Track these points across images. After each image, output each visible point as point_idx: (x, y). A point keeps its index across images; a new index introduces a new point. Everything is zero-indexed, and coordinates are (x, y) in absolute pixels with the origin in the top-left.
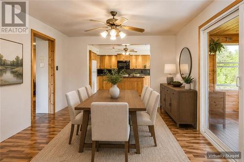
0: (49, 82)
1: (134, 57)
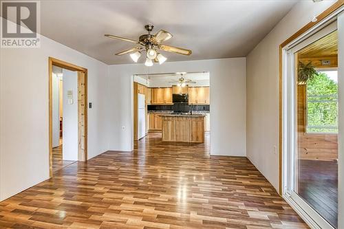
0: (79, 123)
1: (193, 89)
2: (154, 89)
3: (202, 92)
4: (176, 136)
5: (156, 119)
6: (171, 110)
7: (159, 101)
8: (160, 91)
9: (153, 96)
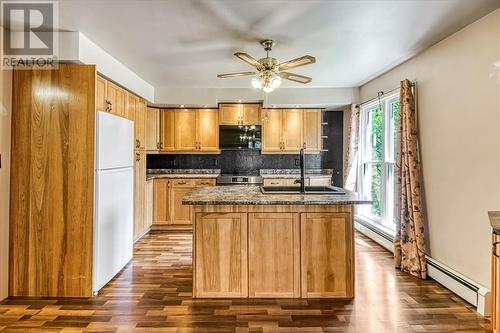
1: (273, 113)
2: (167, 111)
3: (294, 120)
4: (250, 275)
5: (173, 193)
6: (213, 167)
7: (182, 143)
8: (184, 117)
9: (166, 129)
